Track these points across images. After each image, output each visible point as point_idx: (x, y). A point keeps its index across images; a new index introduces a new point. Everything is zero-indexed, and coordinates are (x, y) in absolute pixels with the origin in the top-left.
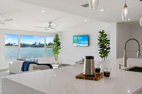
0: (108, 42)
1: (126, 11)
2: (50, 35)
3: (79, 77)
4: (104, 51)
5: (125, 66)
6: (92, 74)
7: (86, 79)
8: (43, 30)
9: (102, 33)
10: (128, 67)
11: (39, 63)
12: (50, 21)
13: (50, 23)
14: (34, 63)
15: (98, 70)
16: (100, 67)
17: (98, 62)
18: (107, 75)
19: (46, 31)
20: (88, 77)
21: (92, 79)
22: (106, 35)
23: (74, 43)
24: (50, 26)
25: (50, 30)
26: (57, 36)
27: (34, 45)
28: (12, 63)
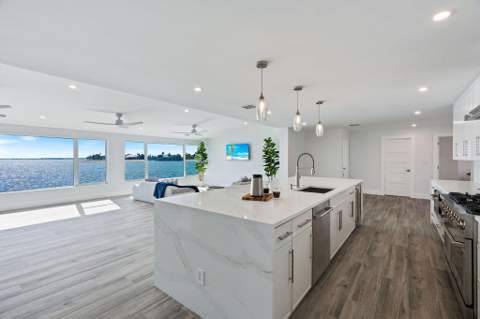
0: (276, 154)
1: (298, 119)
2: (192, 143)
3: (246, 198)
4: (272, 166)
5: (298, 185)
6: (260, 194)
7: (254, 200)
8: (182, 136)
9: (268, 141)
10: (302, 187)
11: (179, 184)
12: (195, 122)
13: (194, 126)
14: (172, 185)
15: (266, 191)
16: (269, 187)
17: (266, 182)
18: (277, 195)
19: (188, 137)
20: (256, 198)
21: (261, 200)
22: (273, 145)
23: (228, 154)
24: (194, 131)
25: (193, 137)
26: (202, 144)
27: (160, 156)
28: (137, 185)
